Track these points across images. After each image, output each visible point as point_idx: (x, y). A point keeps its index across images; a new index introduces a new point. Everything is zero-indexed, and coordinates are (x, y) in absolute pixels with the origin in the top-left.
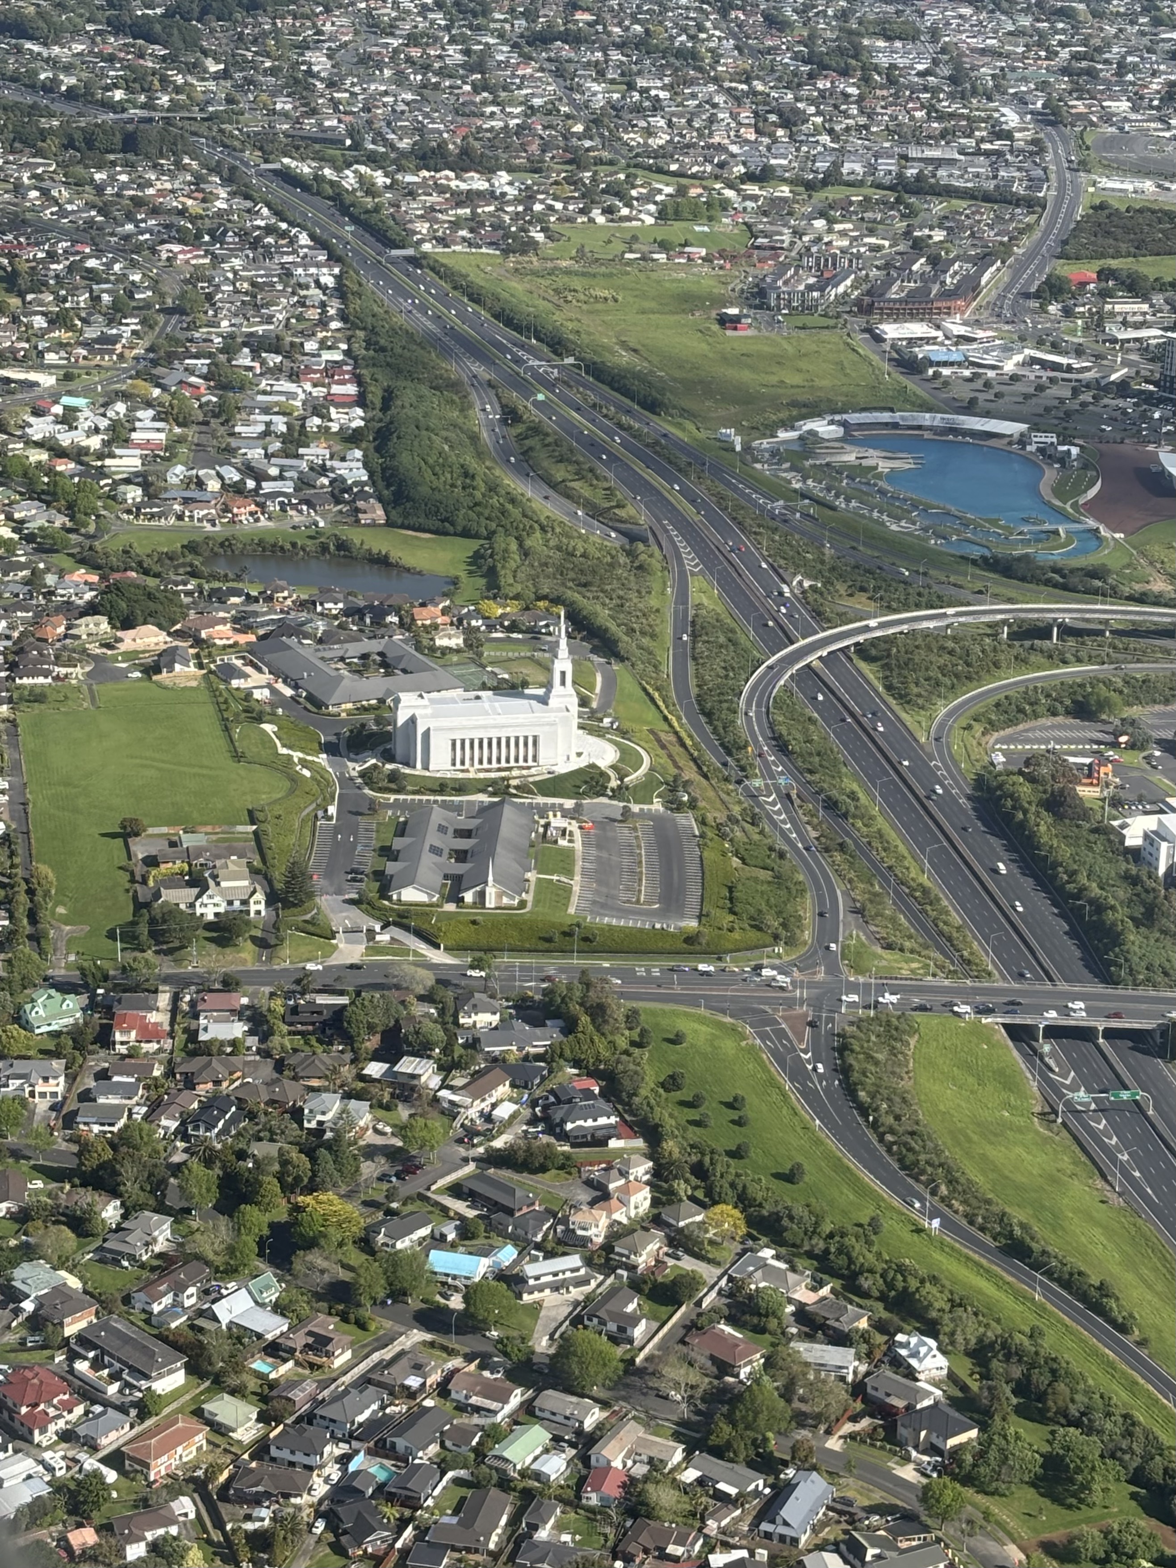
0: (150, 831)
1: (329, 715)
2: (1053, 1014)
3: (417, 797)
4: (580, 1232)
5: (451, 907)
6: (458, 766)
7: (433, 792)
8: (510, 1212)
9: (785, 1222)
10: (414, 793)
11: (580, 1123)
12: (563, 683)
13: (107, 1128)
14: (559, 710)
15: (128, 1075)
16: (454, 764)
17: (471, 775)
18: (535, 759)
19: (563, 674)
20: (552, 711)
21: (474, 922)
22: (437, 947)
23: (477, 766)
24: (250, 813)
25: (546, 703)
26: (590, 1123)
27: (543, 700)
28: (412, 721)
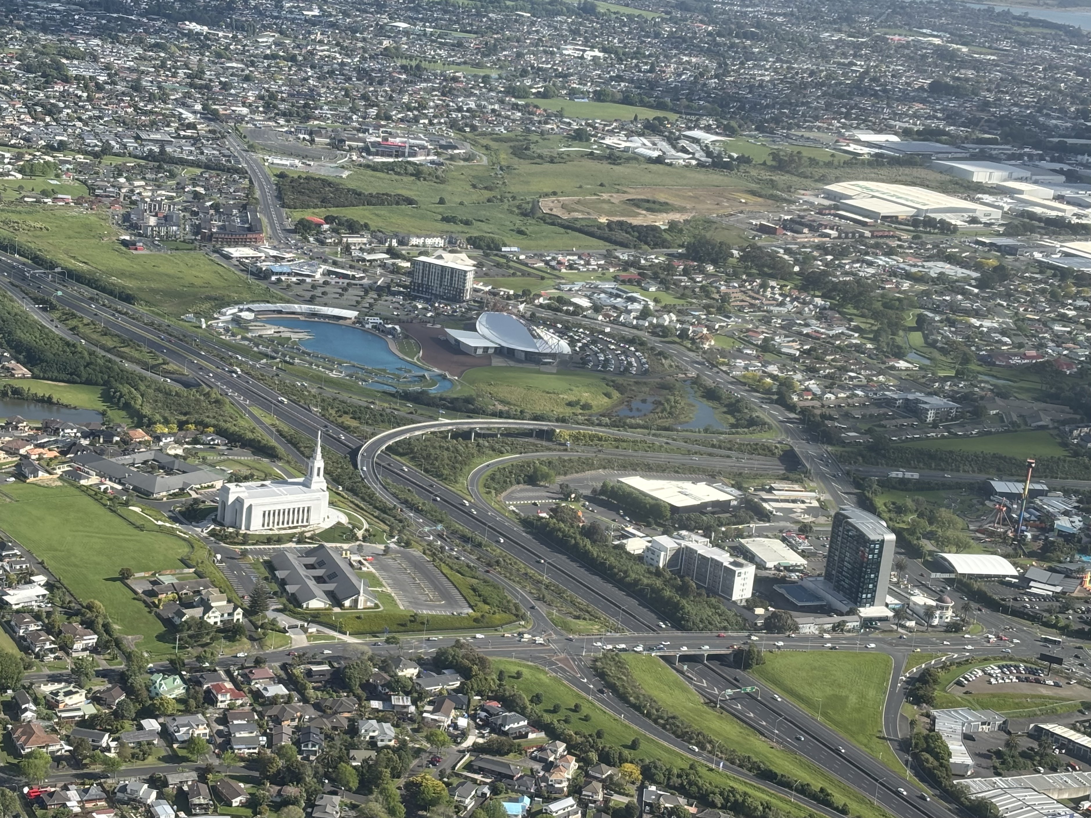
0: (137, 575)
1: (156, 499)
2: (685, 648)
3: (257, 547)
4: (557, 786)
5: (337, 610)
6: (266, 527)
7: (264, 543)
8: (511, 777)
9: (653, 770)
10: (253, 544)
11: (512, 725)
12: (318, 475)
13: (252, 751)
14: (318, 491)
15: (241, 719)
16: (263, 525)
17: (276, 532)
18: (307, 521)
19: (319, 469)
20: (314, 491)
21: (359, 618)
22: (345, 633)
23: (276, 526)
24: (182, 561)
25: (308, 487)
26: (516, 725)
27: (306, 485)
28: (239, 501)
